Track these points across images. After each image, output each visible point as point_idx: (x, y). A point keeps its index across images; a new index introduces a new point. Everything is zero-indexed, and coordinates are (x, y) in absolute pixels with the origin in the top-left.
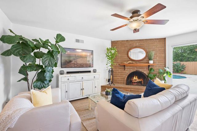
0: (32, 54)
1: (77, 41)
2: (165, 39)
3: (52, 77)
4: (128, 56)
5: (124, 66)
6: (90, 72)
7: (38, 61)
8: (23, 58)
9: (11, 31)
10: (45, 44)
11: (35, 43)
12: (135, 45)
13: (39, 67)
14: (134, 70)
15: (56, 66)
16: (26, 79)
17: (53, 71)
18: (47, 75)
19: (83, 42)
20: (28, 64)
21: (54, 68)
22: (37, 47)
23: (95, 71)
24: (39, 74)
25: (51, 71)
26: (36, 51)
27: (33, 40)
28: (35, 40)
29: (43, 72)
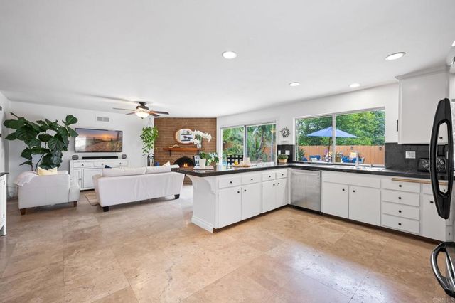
0: (37, 138)
1: (99, 119)
2: (215, 119)
3: (61, 161)
4: (175, 139)
5: (170, 151)
6: (117, 157)
7: (43, 145)
8: (27, 142)
9: (12, 114)
10: (53, 126)
11: (40, 125)
12: (183, 124)
13: (45, 150)
14: (182, 156)
15: (66, 150)
16: (30, 163)
17: (61, 155)
18: (55, 159)
19: (107, 120)
20: (31, 148)
21: (63, 152)
22: (43, 129)
23: (124, 157)
24: (44, 158)
25: (59, 155)
26: (41, 133)
27: (37, 122)
28: (40, 122)
29: (50, 155)
